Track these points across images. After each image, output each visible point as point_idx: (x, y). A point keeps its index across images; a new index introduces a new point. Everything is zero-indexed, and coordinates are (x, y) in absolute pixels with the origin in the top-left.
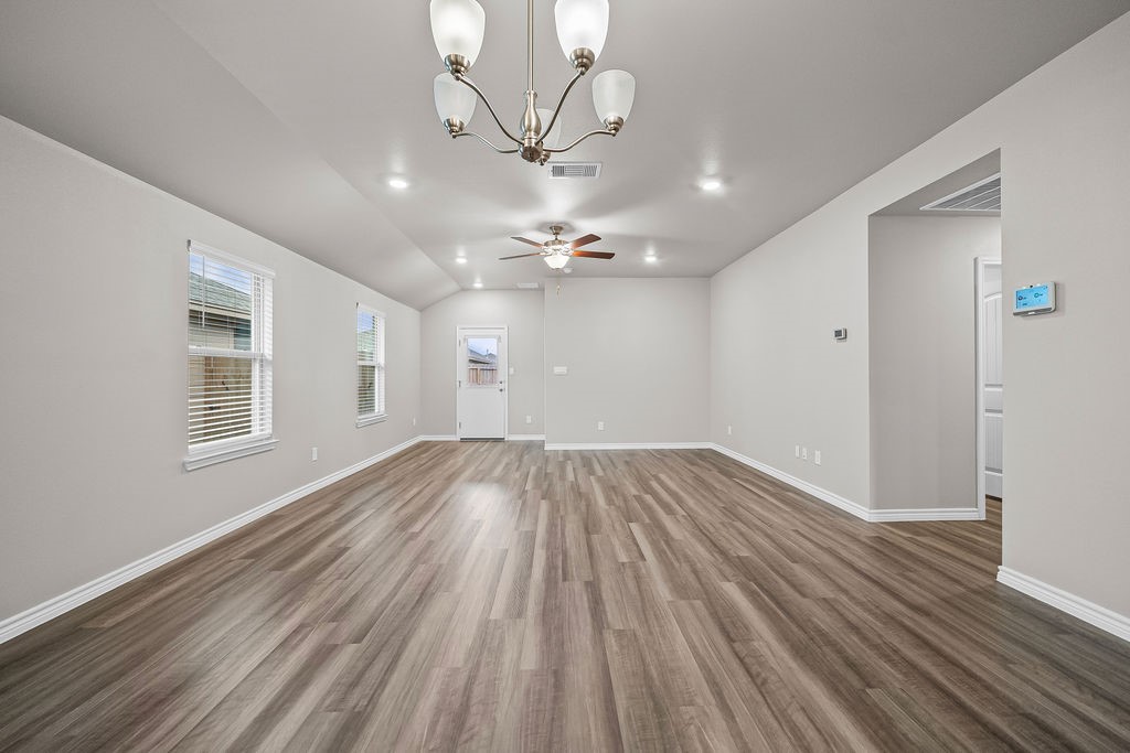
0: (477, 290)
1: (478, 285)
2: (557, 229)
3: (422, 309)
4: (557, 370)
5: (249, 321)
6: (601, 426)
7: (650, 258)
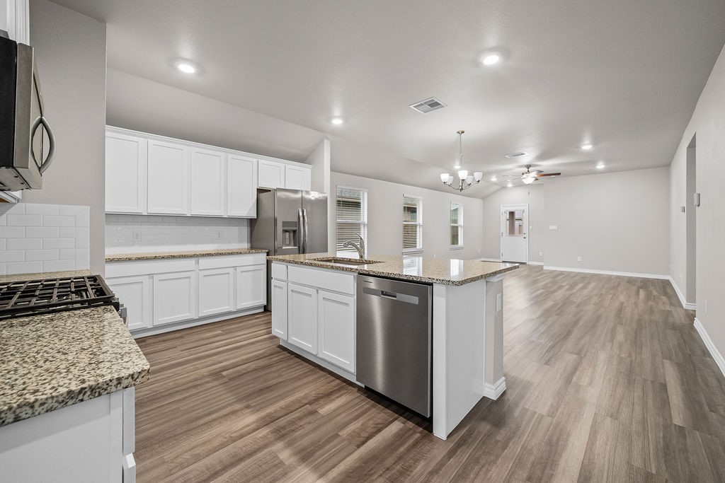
0: (510, 188)
1: (510, 185)
2: (528, 167)
3: (483, 199)
4: (552, 227)
5: (416, 208)
6: (579, 259)
7: (601, 166)
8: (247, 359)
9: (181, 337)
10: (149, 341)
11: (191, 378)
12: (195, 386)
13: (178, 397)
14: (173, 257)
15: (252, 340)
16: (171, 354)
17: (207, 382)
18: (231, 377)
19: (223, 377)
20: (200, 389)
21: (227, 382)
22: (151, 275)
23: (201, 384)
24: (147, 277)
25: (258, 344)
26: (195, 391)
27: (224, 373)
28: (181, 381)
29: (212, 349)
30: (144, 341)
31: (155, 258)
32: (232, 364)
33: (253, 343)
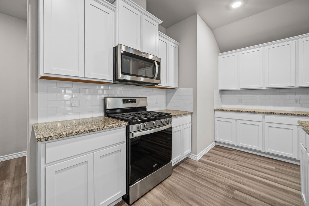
8: (263, 197)
9: (248, 158)
10: (233, 152)
11: (220, 180)
12: (215, 185)
13: (203, 183)
14: (247, 112)
15: (290, 189)
16: (231, 162)
17: (222, 188)
18: (236, 197)
19: (233, 193)
20: (215, 188)
21: (229, 198)
22: (236, 120)
23: (219, 187)
24: (234, 120)
25: (290, 195)
26: (211, 186)
27: (236, 192)
28: (215, 178)
29: (253, 174)
30: (232, 151)
31: (238, 111)
32: (250, 191)
33: (287, 192)
